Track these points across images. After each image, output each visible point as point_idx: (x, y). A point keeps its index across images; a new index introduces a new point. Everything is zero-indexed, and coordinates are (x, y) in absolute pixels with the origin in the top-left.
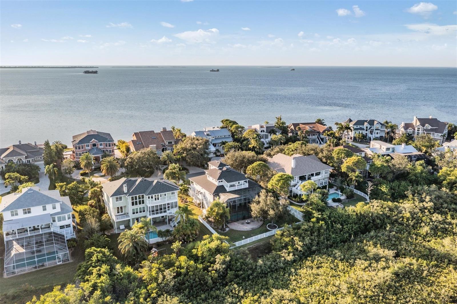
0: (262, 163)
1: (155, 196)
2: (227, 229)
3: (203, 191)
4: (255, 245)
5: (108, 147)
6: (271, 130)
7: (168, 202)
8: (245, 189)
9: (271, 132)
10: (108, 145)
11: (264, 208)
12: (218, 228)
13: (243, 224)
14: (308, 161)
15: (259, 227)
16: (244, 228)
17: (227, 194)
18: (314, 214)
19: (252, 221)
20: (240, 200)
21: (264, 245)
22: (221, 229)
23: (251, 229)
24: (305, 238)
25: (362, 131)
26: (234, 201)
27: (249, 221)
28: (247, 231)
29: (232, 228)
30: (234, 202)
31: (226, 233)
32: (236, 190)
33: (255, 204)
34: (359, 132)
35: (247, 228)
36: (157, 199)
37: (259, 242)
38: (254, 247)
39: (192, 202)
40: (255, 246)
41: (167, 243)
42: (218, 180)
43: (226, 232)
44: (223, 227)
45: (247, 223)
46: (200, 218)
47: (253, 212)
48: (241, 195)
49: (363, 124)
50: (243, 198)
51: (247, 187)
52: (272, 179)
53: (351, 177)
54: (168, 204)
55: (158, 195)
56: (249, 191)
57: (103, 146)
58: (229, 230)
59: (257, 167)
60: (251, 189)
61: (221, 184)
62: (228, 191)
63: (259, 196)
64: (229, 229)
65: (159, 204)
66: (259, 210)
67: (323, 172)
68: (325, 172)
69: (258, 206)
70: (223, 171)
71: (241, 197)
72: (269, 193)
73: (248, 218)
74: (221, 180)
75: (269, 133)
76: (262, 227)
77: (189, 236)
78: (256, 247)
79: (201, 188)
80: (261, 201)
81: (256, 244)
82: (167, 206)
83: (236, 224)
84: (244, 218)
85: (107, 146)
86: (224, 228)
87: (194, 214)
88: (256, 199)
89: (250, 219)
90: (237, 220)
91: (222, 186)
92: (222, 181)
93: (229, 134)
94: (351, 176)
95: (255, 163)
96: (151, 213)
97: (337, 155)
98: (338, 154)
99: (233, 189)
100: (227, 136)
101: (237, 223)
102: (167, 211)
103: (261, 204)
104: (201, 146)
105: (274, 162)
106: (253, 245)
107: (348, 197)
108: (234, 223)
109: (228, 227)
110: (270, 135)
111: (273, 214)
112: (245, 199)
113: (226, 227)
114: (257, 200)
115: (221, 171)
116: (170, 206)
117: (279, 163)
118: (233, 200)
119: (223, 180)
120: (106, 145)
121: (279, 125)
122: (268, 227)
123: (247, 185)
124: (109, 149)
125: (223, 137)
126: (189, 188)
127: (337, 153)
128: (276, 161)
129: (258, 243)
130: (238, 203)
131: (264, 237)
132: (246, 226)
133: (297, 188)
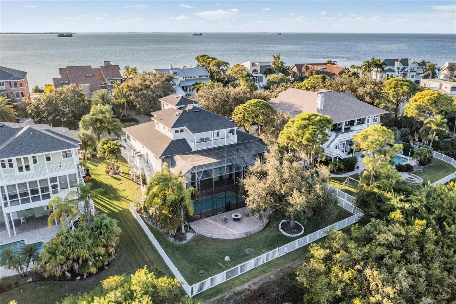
0: (261, 102)
1: (19, 160)
2: (190, 236)
3: (144, 151)
4: (255, 280)
5: (13, 88)
6: (267, 69)
7: (53, 175)
8: (232, 146)
9: (267, 73)
10: (13, 85)
11: (278, 188)
12: (168, 233)
13: (225, 221)
14: (343, 100)
15: (261, 228)
16: (227, 232)
17: (193, 156)
18: (389, 199)
19: (247, 215)
20: (220, 169)
21: (280, 282)
22: (175, 237)
23: (244, 236)
24: (395, 270)
25: (392, 73)
26: (205, 171)
27: (240, 216)
28: (237, 239)
29: (201, 233)
30: (206, 173)
31: (185, 245)
32: (211, 149)
33: (254, 179)
34: (388, 75)
35: (235, 232)
36: (24, 168)
37: (264, 272)
38: (255, 287)
39: (128, 174)
40: (254, 284)
41: (30, 280)
42: (173, 127)
43: (184, 242)
44: (179, 229)
45: (235, 220)
46: (132, 208)
47: (251, 198)
48: (222, 160)
49: (393, 64)
50: (226, 165)
51: (235, 142)
52: (287, 125)
53: (428, 125)
54: (53, 180)
55: (26, 159)
56: (237, 150)
57: (5, 86)
58: (194, 239)
59: (252, 108)
60: (242, 147)
61: (180, 136)
62: (194, 149)
63: (263, 161)
64: (193, 235)
65: (27, 180)
66: (263, 194)
67: (370, 119)
68: (373, 118)
69: (261, 185)
70: (185, 112)
71: (222, 162)
72: (285, 154)
73: (237, 208)
74: (179, 129)
75: (264, 74)
76: (268, 228)
77: (86, 261)
78: (260, 288)
79: (142, 145)
80: (271, 172)
81: (259, 278)
82: (50, 185)
83: (211, 221)
84: (228, 208)
85: (11, 87)
86: (182, 233)
87: (125, 198)
88: (255, 167)
89: (240, 210)
90: (213, 213)
91: (184, 141)
92: (182, 131)
93: (207, 75)
94: (427, 123)
95: (249, 101)
96: (8, 200)
97: (393, 89)
98: (395, 88)
99: (204, 146)
100: (204, 77)
101: (213, 220)
102: (51, 195)
103: (269, 179)
104: (158, 83)
105: (282, 103)
106: (250, 283)
107: (421, 163)
108: (206, 219)
109: (191, 230)
110: (266, 77)
111: (301, 204)
112: (230, 167)
113: (186, 232)
114: (259, 170)
115: (181, 112)
116: (58, 183)
117: (291, 103)
118: (203, 170)
119: (185, 128)
120: (10, 84)
121: (278, 67)
122: (282, 228)
123: (234, 139)
124: (15, 90)
125: (198, 78)
126: (121, 146)
127: (392, 86)
128: (285, 101)
129: (263, 276)
130: (215, 176)
131: (277, 256)
132: (232, 228)
133: (328, 146)
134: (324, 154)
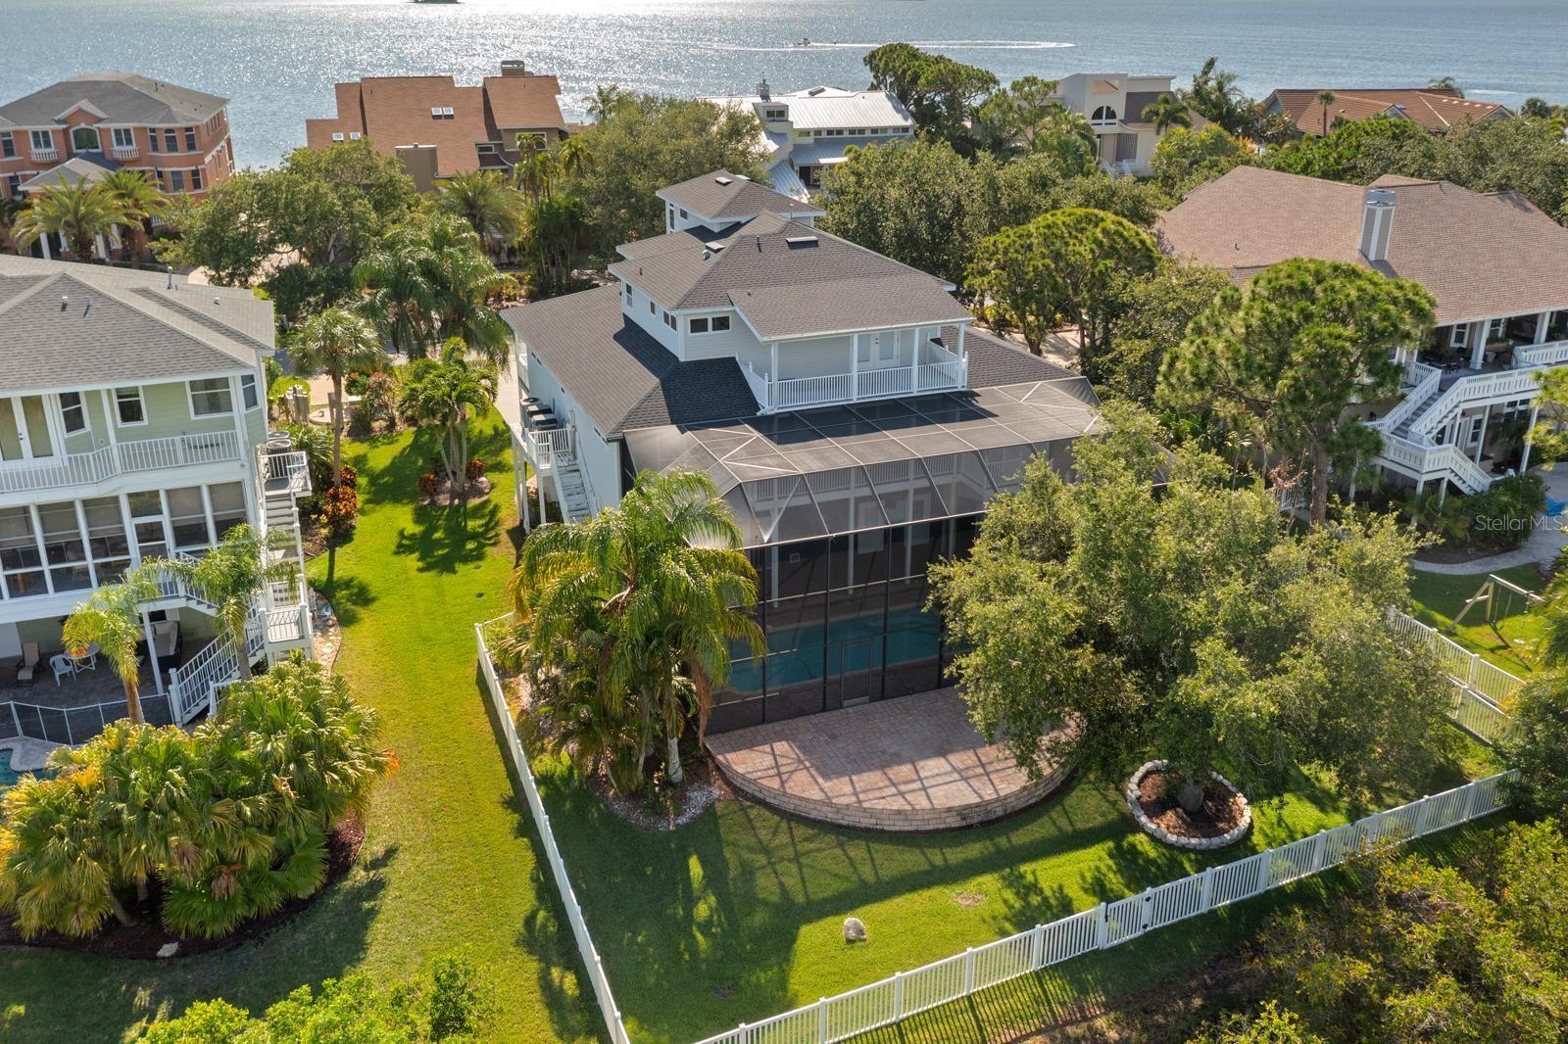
5: (164, 154)
7: (142, 482)
10: (163, 142)
36: (25, 445)
42: (680, 306)
51: (961, 383)
54: (144, 503)
57: (134, 147)
61: (714, 346)
62: (767, 408)
70: (745, 242)
74: (709, 313)
79: (556, 381)
82: (130, 525)
91: (727, 369)
92: (720, 322)
102: (135, 566)
116: (165, 519)
119: (734, 310)
123: (953, 372)
124: (171, 162)
131: (1100, 943)
133: (1402, 430)
134: (1380, 462)
